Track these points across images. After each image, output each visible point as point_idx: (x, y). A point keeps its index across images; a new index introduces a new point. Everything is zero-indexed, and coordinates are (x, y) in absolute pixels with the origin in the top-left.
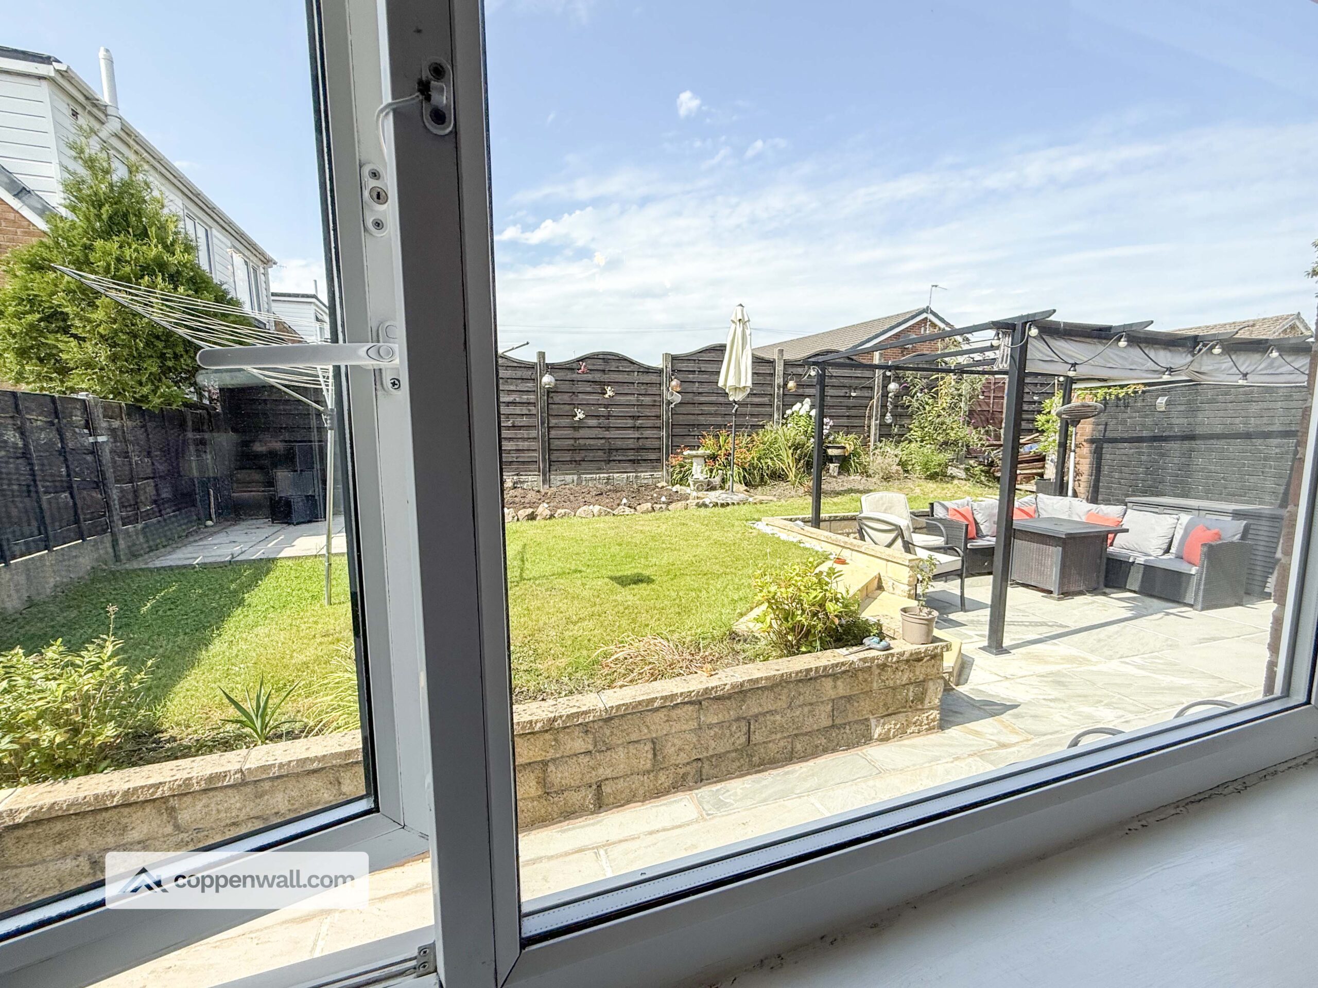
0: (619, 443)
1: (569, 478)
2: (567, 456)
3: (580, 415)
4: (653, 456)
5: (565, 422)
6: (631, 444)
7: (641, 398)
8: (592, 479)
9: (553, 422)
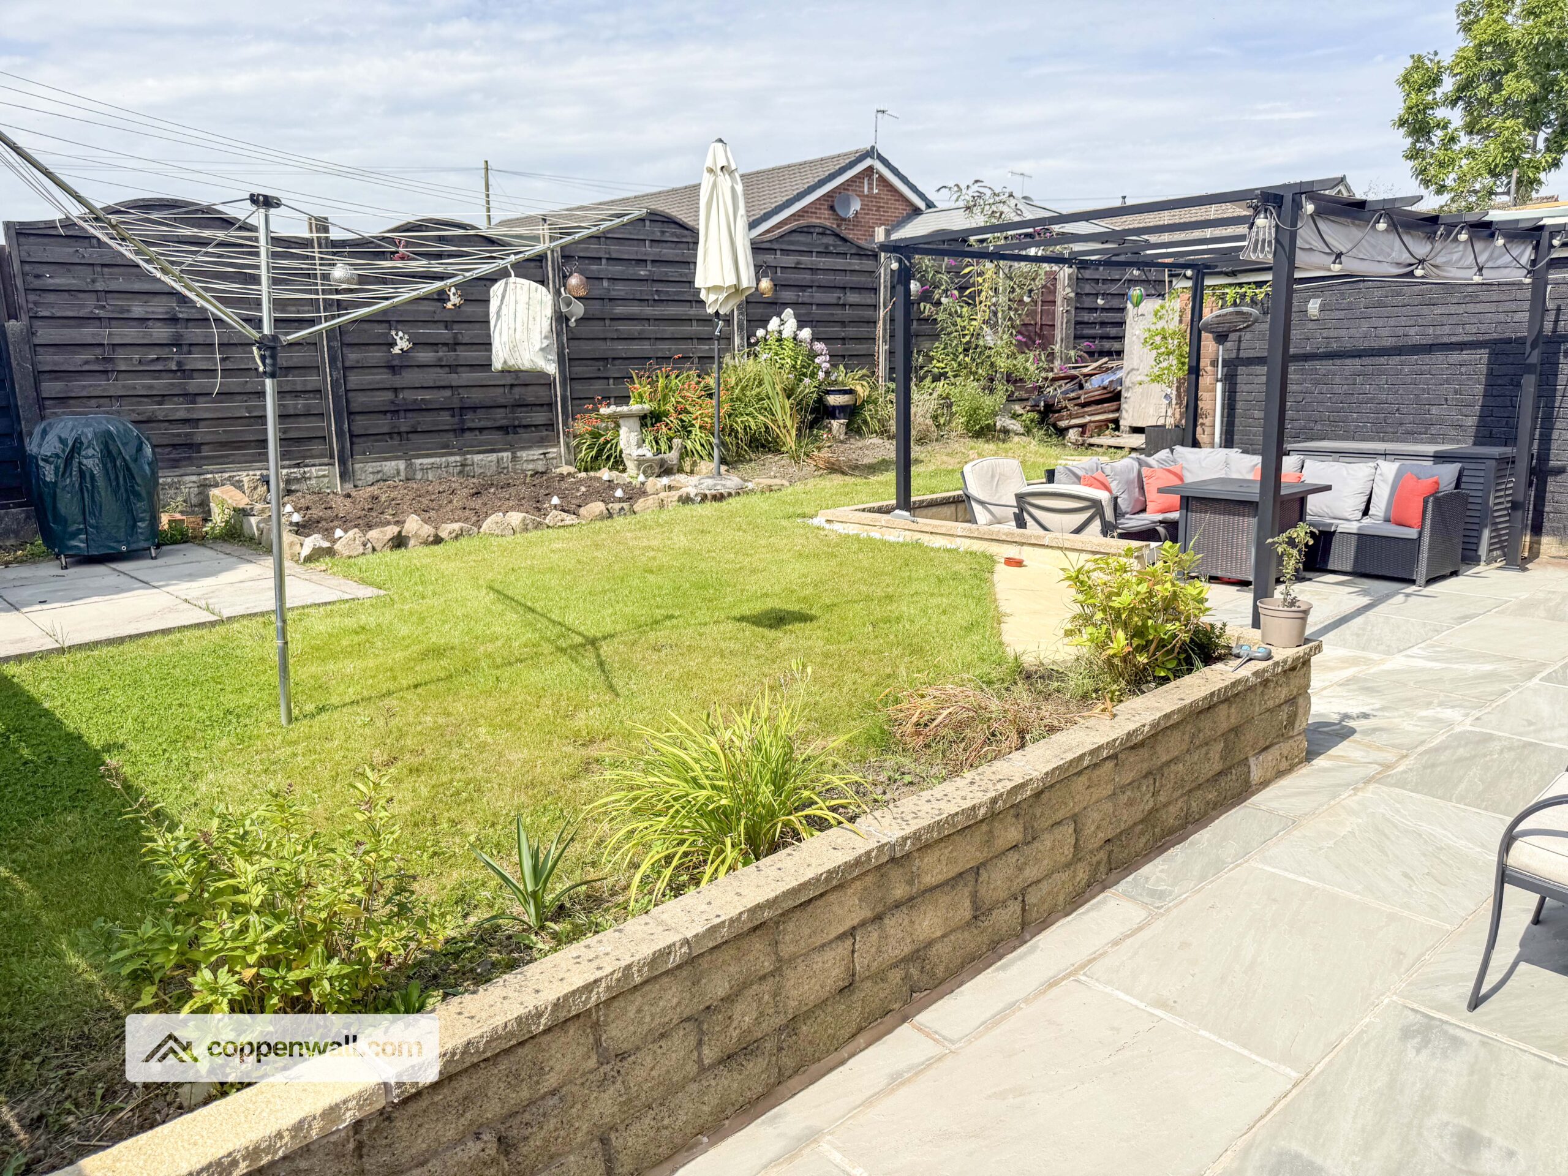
1: (389, 466)
2: (383, 424)
3: (402, 343)
4: (539, 417)
5: (375, 356)
8: (433, 467)
9: (353, 357)
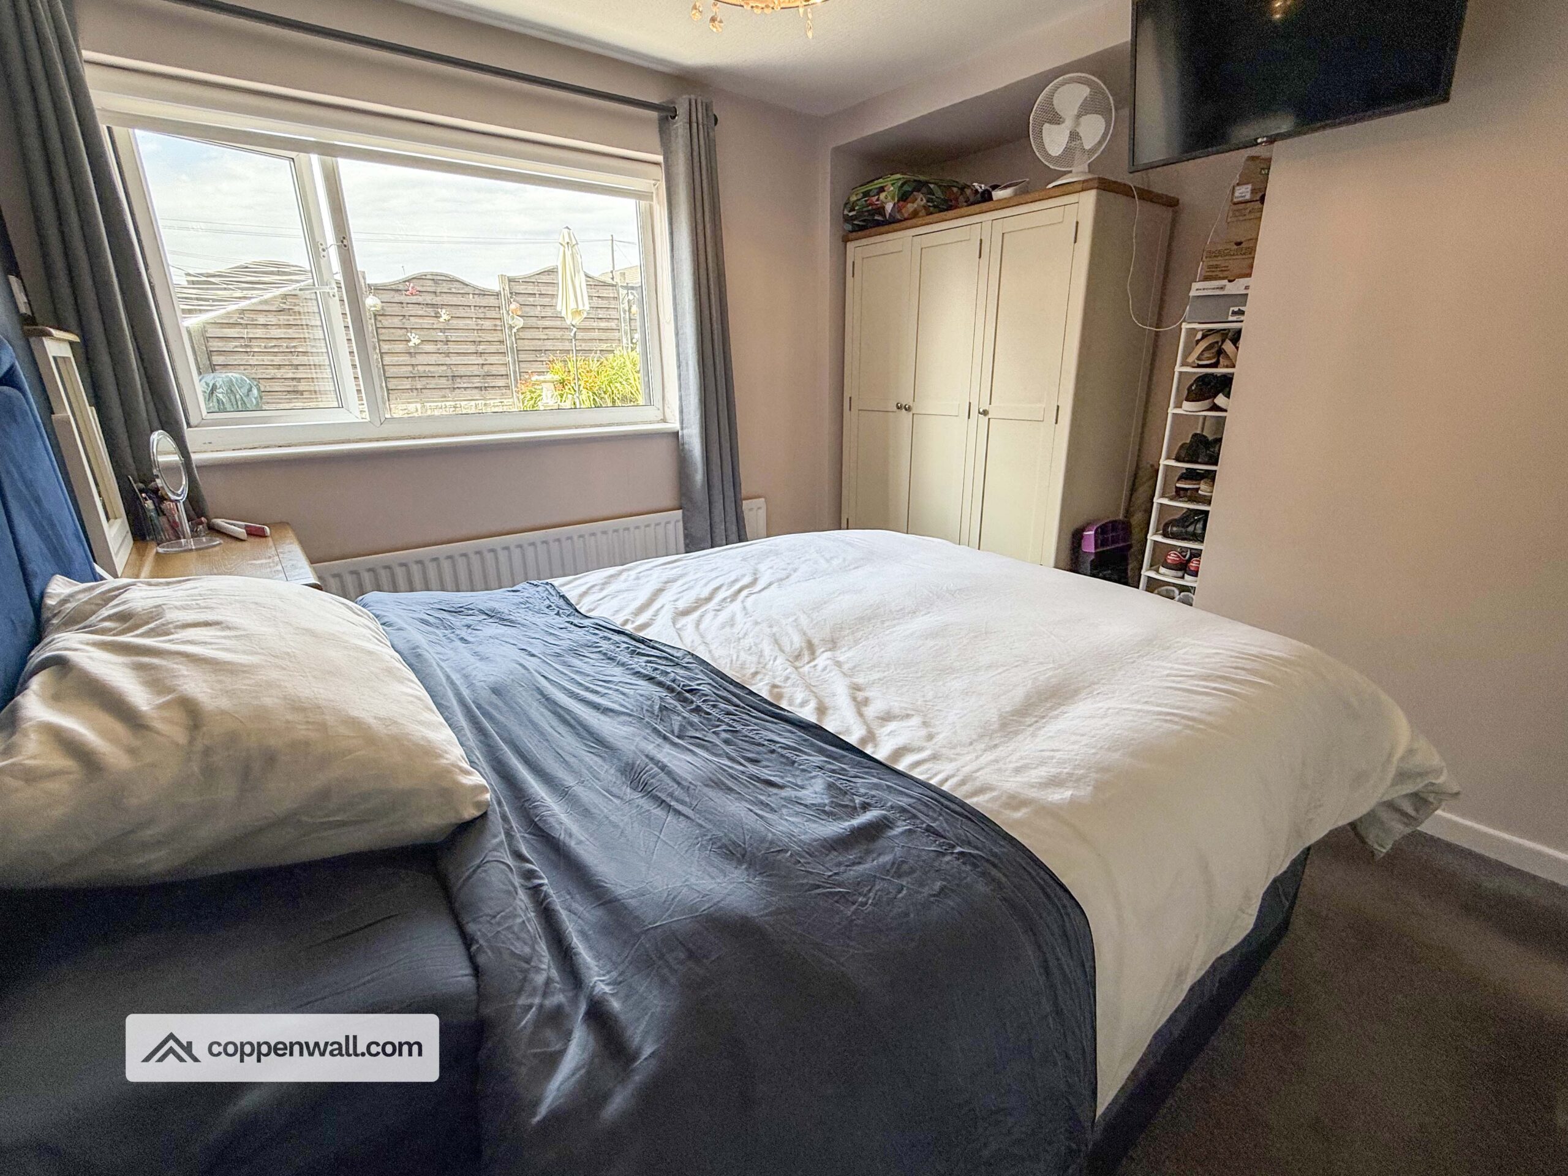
0: (462, 371)
1: (412, 407)
2: (407, 384)
3: (415, 340)
4: (501, 382)
5: (400, 347)
6: (476, 370)
7: (480, 322)
9: (385, 347)
